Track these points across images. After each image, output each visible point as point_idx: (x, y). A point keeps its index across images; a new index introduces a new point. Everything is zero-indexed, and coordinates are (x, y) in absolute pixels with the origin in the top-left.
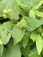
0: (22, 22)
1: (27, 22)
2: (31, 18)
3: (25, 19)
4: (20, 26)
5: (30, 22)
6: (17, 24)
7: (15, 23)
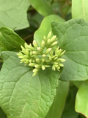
0: (43, 42)
1: (62, 40)
2: (80, 22)
3: (53, 26)
4: (36, 63)
5: (76, 40)
6: (19, 55)
7: (9, 45)
